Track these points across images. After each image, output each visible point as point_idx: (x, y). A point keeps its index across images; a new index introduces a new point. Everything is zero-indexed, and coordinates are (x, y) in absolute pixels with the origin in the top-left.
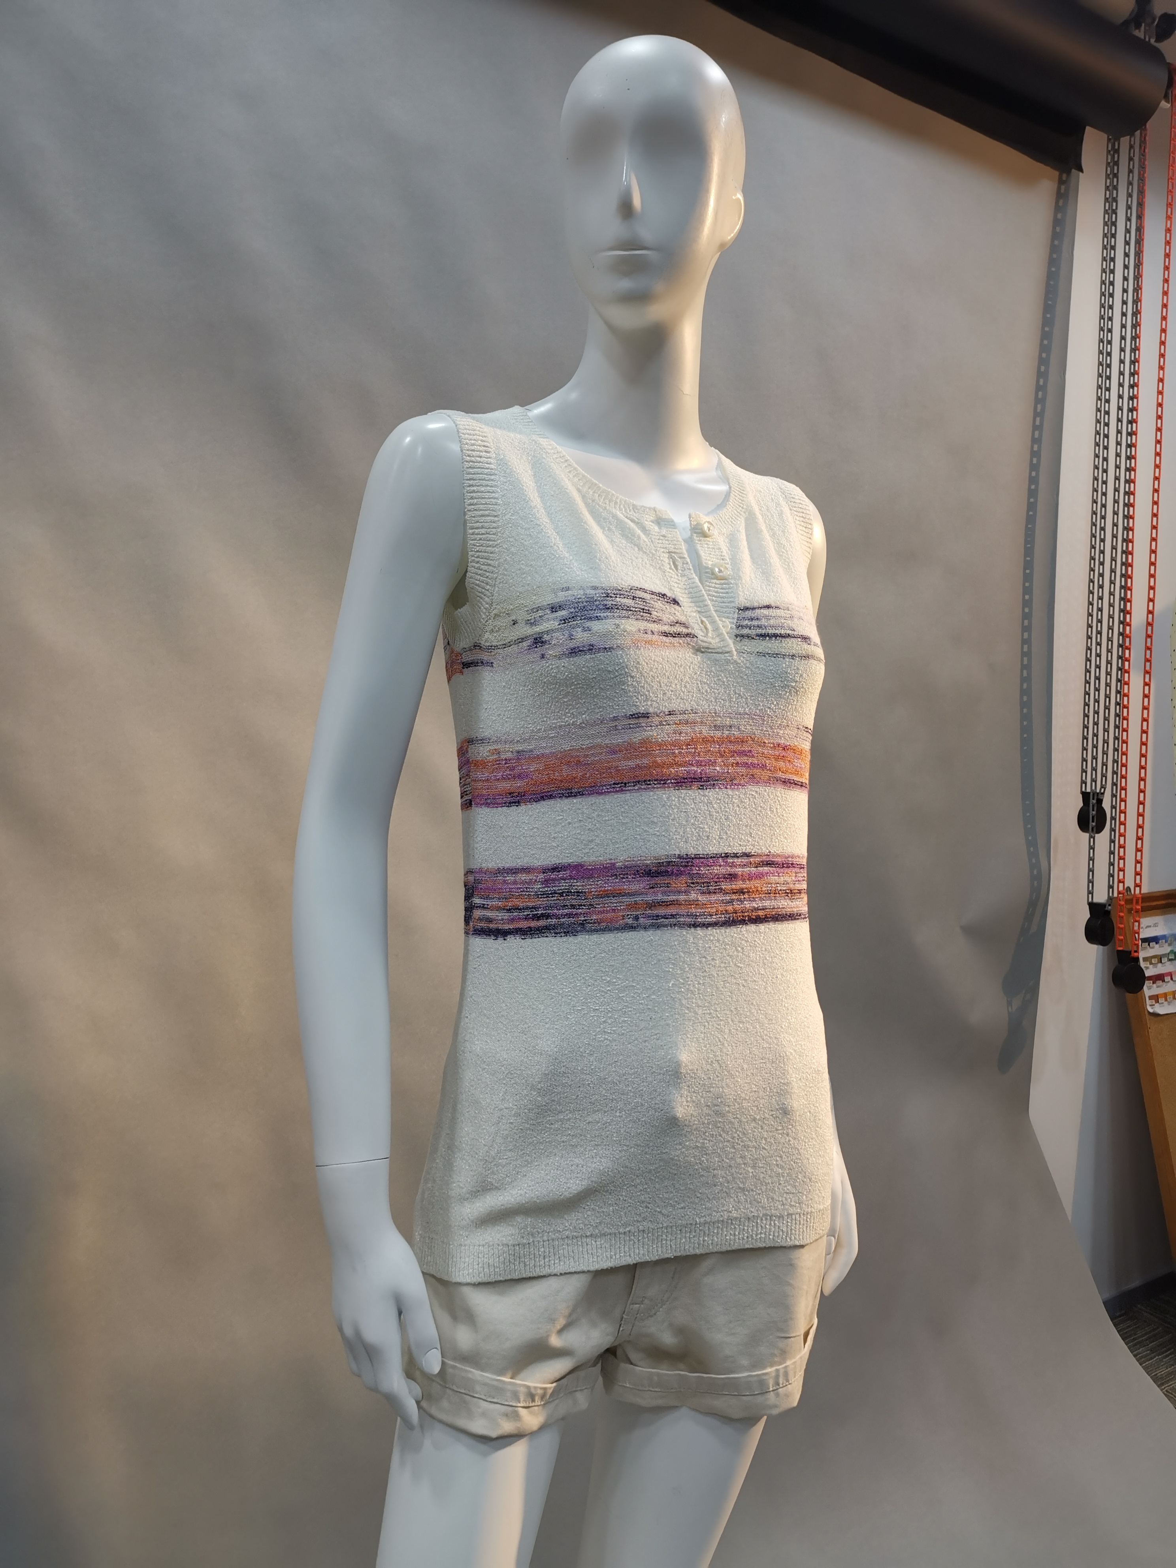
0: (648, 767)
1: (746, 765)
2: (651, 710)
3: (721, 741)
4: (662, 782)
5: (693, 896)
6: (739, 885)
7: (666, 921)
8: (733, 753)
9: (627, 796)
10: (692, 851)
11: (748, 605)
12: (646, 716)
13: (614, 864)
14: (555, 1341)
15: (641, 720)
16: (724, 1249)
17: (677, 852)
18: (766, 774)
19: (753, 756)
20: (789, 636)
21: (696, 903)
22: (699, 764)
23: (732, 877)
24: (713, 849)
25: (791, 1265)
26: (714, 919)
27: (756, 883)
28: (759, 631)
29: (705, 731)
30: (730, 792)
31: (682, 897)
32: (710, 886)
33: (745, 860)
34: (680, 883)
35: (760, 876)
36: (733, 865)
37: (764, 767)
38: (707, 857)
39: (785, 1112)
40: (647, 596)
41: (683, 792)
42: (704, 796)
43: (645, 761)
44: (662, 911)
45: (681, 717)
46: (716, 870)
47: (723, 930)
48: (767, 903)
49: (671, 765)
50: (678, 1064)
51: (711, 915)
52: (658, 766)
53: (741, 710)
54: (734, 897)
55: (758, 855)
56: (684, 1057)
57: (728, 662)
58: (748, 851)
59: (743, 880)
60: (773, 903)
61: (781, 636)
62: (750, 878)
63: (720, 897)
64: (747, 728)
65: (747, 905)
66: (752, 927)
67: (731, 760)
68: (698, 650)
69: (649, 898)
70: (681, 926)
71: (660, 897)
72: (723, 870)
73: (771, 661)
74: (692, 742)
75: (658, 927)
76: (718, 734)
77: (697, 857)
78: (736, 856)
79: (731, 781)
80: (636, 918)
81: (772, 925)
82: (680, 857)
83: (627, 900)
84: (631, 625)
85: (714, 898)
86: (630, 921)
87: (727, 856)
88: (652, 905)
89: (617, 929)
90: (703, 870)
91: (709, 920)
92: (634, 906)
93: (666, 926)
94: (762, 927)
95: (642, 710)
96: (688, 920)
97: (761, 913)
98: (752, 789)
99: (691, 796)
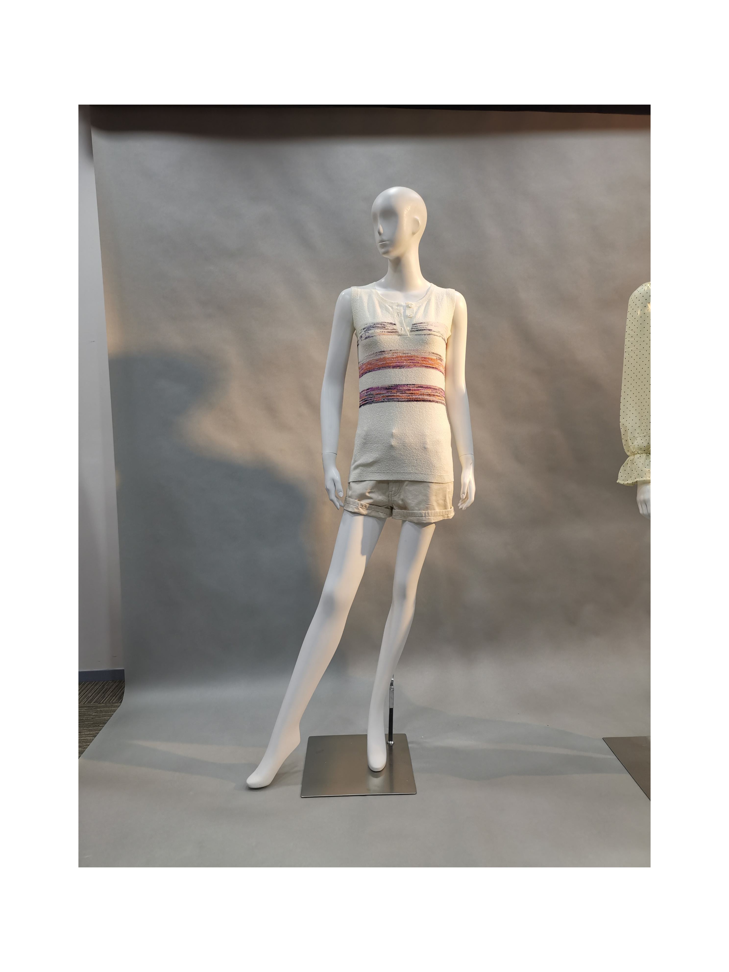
0: (385, 364)
1: (413, 362)
2: (385, 350)
3: (405, 357)
4: (389, 367)
5: (398, 394)
6: (411, 392)
7: (391, 400)
8: (409, 360)
9: (380, 371)
10: (398, 383)
11: (415, 323)
12: (384, 351)
13: (379, 387)
14: (367, 494)
15: (383, 353)
16: (409, 480)
17: (394, 384)
18: (419, 365)
19: (415, 360)
20: (424, 330)
21: (399, 396)
22: (399, 362)
23: (409, 390)
24: (403, 383)
25: (429, 486)
26: (404, 400)
27: (417, 392)
28: (416, 329)
29: (401, 354)
30: (408, 369)
31: (395, 394)
32: (403, 392)
33: (413, 386)
34: (394, 391)
35: (418, 390)
36: (409, 387)
37: (418, 363)
38: (402, 385)
39: (425, 448)
40: (385, 323)
41: (395, 369)
42: (401, 370)
43: (384, 362)
44: (390, 398)
45: (394, 351)
46: (404, 388)
47: (407, 402)
48: (420, 397)
49: (391, 363)
50: (393, 433)
51: (403, 399)
52: (388, 363)
53: (411, 349)
54: (410, 395)
55: (418, 385)
56: (394, 431)
57: (407, 338)
58: (414, 384)
59: (413, 391)
60: (422, 397)
61: (422, 330)
62: (415, 390)
63: (406, 395)
64: (413, 353)
65: (414, 397)
66: (416, 402)
67: (408, 361)
68: (399, 335)
69: (387, 395)
70: (395, 401)
71: (389, 394)
72: (406, 388)
73: (418, 336)
74: (397, 357)
75: (389, 401)
76: (405, 355)
77: (399, 385)
78: (410, 385)
79: (409, 367)
80: (384, 399)
81: (422, 402)
82: (394, 385)
83: (382, 395)
84: (378, 331)
85: (404, 395)
86: (383, 400)
87: (408, 385)
88: (387, 396)
89: (380, 402)
90: (401, 388)
91: (402, 400)
92: (383, 397)
93: (391, 401)
94: (419, 403)
95: (383, 350)
96: (397, 400)
97: (418, 399)
98: (415, 369)
99: (397, 370)
